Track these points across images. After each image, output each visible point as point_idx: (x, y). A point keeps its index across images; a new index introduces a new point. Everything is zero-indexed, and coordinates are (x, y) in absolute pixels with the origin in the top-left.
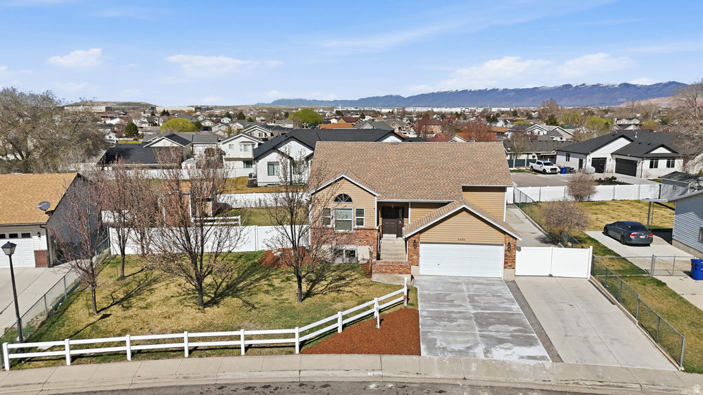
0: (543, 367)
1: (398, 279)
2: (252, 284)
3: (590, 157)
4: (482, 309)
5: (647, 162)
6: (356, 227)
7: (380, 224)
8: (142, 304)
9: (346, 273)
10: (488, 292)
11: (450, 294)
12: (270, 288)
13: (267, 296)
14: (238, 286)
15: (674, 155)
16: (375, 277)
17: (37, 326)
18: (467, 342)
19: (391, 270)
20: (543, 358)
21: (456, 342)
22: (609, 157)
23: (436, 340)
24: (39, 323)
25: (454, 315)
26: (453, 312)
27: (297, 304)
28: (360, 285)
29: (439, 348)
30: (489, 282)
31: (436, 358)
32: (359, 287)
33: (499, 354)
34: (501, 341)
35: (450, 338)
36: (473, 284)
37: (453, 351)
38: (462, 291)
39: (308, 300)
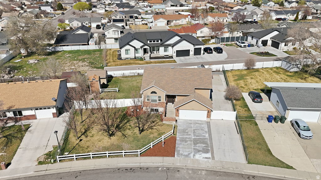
0: (209, 162)
1: (172, 123)
2: (124, 125)
3: (261, 40)
4: (197, 136)
5: (284, 44)
6: (159, 102)
7: (167, 100)
8: (91, 135)
10: (200, 128)
11: (188, 129)
12: (130, 127)
13: (129, 131)
14: (120, 126)
16: (164, 122)
17: (62, 145)
18: (189, 151)
19: (169, 120)
20: (209, 158)
21: (186, 151)
22: (269, 39)
23: (180, 150)
24: (62, 144)
25: (187, 139)
26: (187, 138)
27: (139, 135)
28: (159, 125)
29: (180, 154)
30: (201, 123)
31: (179, 158)
32: (158, 127)
33: (198, 156)
34: (199, 151)
35: (184, 150)
36: (196, 123)
37: (184, 155)
38: (192, 127)
39: (142, 133)
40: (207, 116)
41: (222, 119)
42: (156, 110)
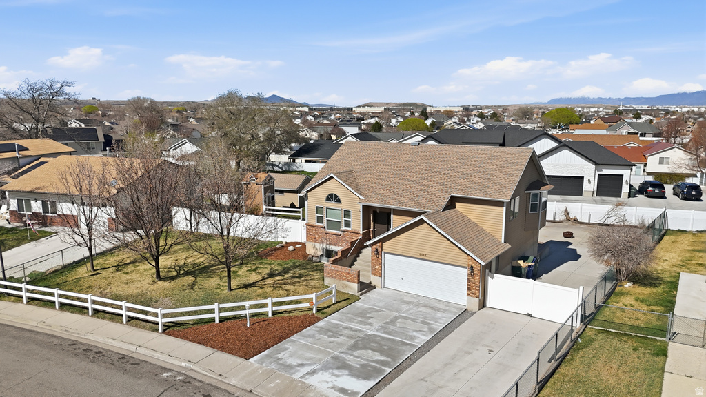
1: (347, 286)
4: (385, 333)
6: (344, 228)
7: (371, 229)
10: (424, 318)
11: (380, 311)
16: (327, 281)
18: (310, 359)
19: (341, 276)
21: (301, 357)
23: (287, 349)
24: (52, 271)
25: (346, 332)
26: (349, 328)
27: (226, 292)
29: (276, 358)
30: (443, 308)
31: (258, 365)
33: (319, 378)
34: (343, 367)
35: (302, 352)
36: (424, 306)
37: (282, 364)
38: (399, 311)
39: (240, 290)
40: (468, 289)
41: (529, 315)
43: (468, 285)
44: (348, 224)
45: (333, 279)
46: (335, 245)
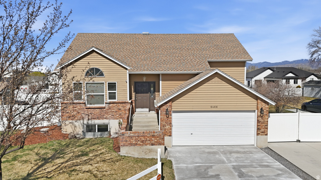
1: (150, 151)
3: (254, 80)
5: (284, 81)
6: (109, 101)
7: (133, 99)
9: (92, 148)
11: (211, 167)
15: (297, 77)
16: (124, 151)
19: (142, 141)
22: (263, 79)
28: (104, 161)
30: (244, 150)
36: (231, 153)
38: (223, 162)
40: (258, 129)
41: (299, 141)
42: (103, 129)
43: (258, 126)
44: (112, 96)
45: (132, 147)
46: (98, 118)
